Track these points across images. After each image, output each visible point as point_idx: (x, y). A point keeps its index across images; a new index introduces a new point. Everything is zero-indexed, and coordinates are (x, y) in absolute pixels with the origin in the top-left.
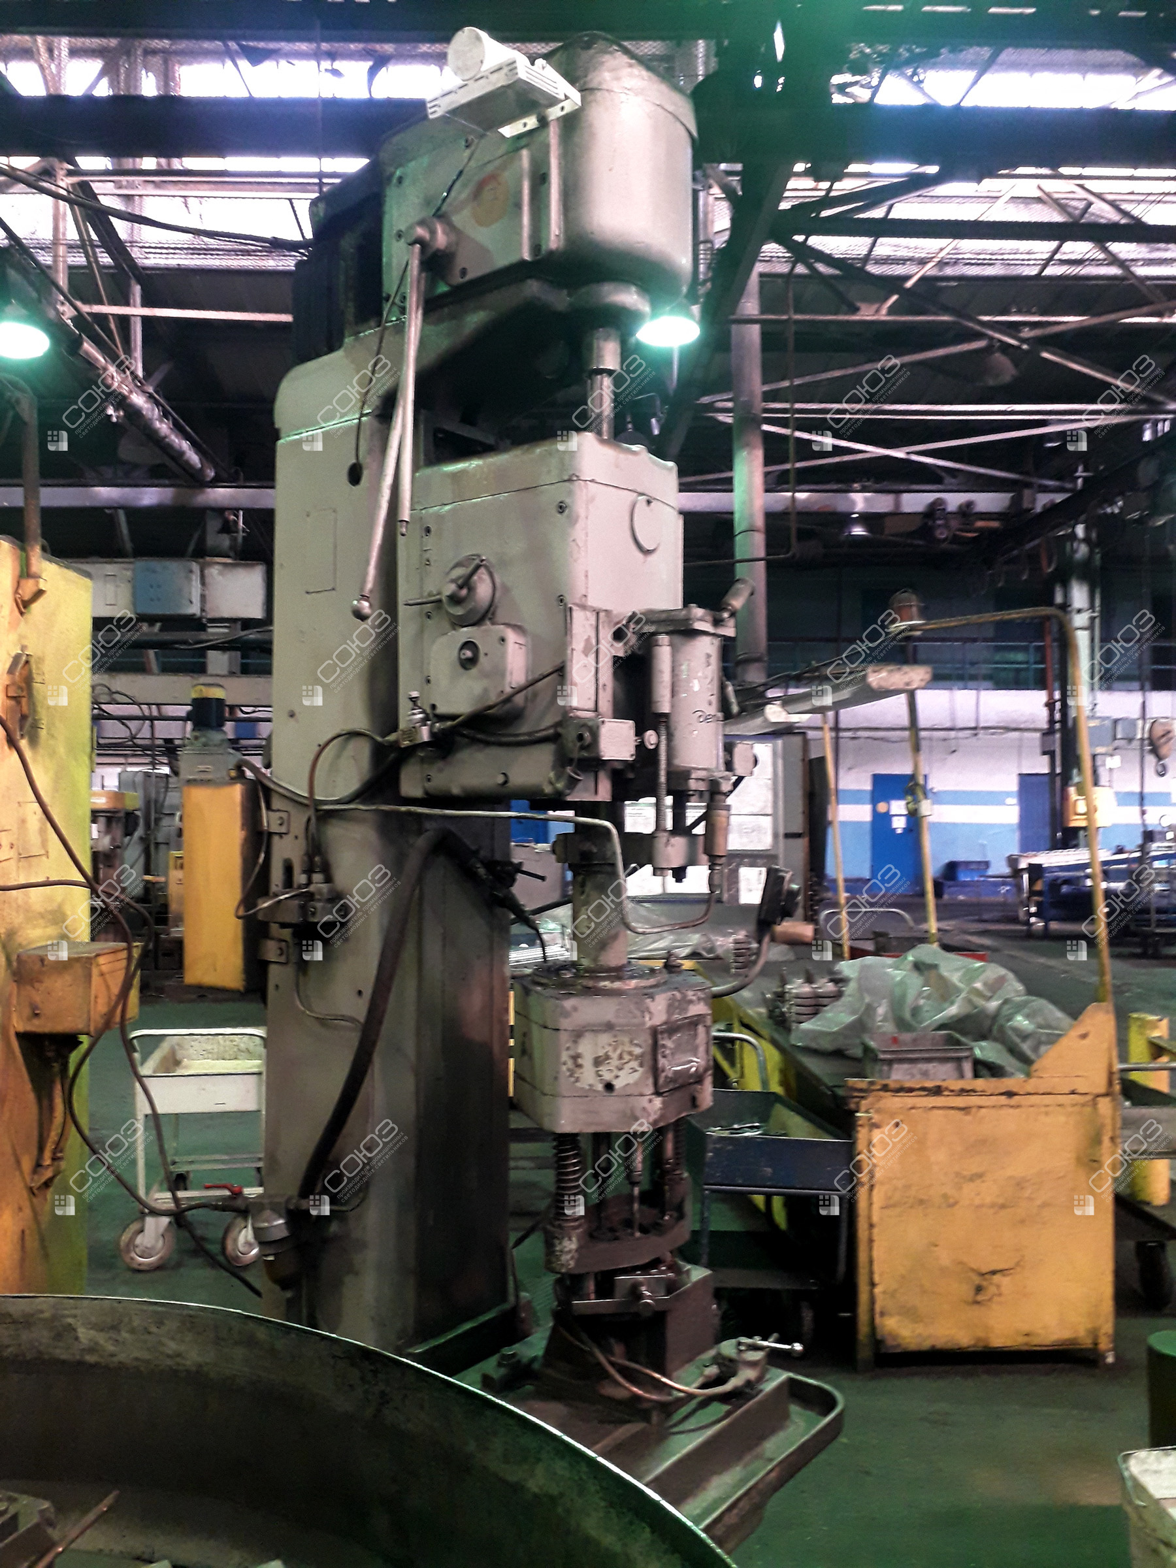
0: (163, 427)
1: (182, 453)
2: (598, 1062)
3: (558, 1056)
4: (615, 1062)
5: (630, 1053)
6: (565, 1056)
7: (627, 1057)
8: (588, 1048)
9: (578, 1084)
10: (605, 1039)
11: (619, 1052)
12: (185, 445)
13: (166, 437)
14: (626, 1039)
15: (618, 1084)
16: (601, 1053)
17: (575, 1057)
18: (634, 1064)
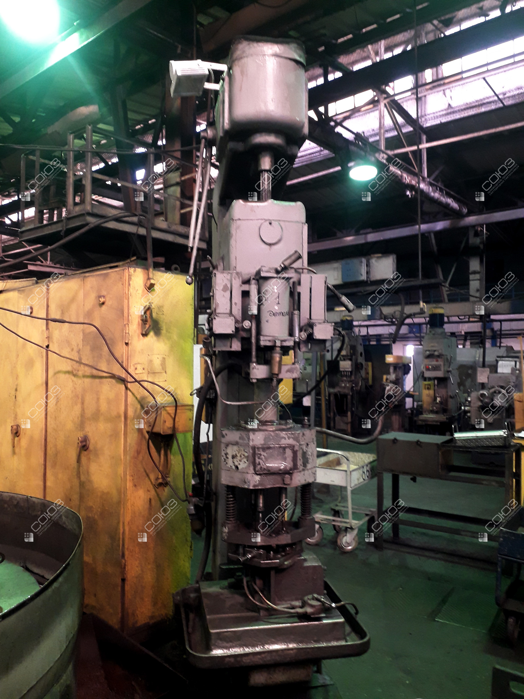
0: (436, 195)
1: (449, 205)
2: (233, 457)
3: (221, 453)
4: (239, 458)
5: (244, 455)
6: (223, 453)
7: (243, 456)
8: (231, 451)
9: (227, 465)
10: (235, 448)
11: (240, 454)
12: (450, 201)
13: (438, 199)
14: (242, 449)
15: (240, 467)
16: (234, 454)
17: (226, 454)
18: (245, 460)
